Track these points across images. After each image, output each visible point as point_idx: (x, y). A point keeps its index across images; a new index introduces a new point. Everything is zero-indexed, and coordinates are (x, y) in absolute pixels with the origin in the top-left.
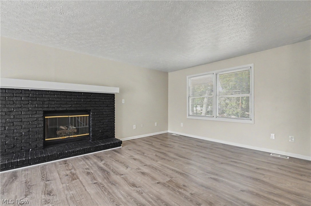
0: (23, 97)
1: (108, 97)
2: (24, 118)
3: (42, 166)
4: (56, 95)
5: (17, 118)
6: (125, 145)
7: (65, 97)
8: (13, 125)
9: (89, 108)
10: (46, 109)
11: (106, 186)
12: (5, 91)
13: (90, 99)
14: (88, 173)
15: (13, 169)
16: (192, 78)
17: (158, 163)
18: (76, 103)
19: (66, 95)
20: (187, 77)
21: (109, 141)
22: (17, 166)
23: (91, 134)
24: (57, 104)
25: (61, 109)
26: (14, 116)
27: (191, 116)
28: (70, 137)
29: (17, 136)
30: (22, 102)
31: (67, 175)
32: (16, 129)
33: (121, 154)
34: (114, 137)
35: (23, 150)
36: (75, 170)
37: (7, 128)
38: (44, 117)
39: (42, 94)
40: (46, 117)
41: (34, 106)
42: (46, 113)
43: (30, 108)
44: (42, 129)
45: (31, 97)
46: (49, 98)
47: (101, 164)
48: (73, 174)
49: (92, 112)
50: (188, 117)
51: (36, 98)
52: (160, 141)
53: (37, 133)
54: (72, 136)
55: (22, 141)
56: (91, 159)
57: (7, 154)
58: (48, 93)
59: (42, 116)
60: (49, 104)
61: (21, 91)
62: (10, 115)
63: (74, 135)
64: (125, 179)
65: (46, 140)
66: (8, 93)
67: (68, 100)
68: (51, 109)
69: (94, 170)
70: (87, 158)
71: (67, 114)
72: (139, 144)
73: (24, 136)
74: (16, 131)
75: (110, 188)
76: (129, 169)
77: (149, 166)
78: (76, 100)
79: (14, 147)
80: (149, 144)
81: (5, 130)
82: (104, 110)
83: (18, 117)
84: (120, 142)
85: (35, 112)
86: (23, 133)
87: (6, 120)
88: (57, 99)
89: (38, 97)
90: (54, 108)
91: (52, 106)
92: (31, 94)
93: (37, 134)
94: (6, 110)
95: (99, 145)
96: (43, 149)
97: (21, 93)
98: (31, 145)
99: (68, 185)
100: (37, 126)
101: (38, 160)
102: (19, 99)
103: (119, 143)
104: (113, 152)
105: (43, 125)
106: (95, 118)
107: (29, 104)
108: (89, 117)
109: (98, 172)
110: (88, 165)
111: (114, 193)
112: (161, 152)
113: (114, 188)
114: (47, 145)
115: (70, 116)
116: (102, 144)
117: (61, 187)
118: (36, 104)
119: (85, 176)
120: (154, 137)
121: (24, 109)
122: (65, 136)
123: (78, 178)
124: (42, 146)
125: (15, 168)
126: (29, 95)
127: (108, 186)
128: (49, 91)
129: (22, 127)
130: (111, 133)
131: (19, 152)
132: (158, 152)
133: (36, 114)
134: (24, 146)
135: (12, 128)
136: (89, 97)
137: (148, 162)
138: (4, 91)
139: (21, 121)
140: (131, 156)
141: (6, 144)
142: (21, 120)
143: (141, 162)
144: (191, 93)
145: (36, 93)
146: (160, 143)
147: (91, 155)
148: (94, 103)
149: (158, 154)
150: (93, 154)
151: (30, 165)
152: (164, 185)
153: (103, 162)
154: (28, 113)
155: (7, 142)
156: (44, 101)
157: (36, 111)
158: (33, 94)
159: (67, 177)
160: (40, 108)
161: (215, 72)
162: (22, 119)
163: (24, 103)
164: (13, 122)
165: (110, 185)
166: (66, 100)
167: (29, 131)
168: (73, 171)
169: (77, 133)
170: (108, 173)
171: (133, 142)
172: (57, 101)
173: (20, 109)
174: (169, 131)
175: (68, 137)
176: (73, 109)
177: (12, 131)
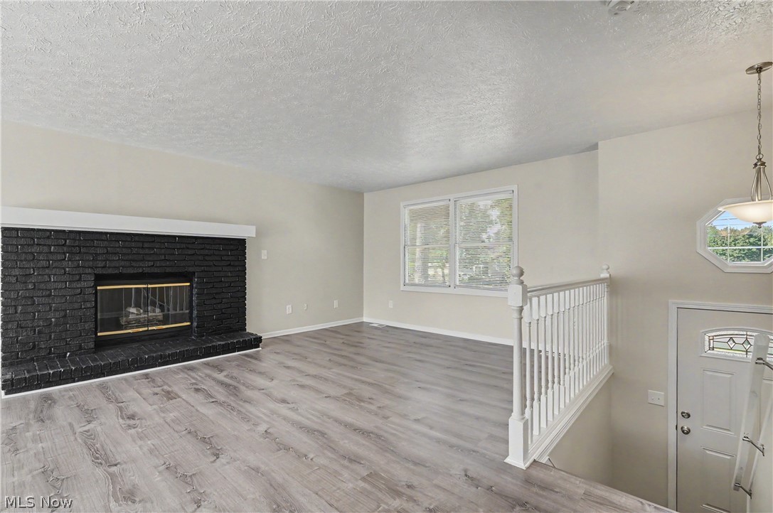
0: (54, 245)
1: (232, 247)
2: (55, 289)
3: (97, 383)
4: (122, 241)
5: (39, 289)
6: (266, 345)
7: (141, 245)
8: (33, 304)
9: (191, 269)
10: (99, 271)
11: (233, 404)
12: (16, 232)
13: (192, 249)
14: (197, 390)
15: (40, 388)
16: (412, 208)
17: (333, 372)
18: (163, 257)
19: (143, 242)
20: (402, 204)
21: (234, 337)
22: (47, 382)
23: (195, 324)
24: (123, 260)
25: (131, 271)
26: (34, 285)
27: (408, 285)
28: (150, 328)
29: (39, 326)
30: (51, 257)
31: (157, 394)
32: (39, 311)
33: (260, 360)
34: (245, 330)
35: (54, 354)
36: (170, 386)
37: (20, 308)
38: (95, 287)
39: (92, 240)
40: (98, 288)
41: (75, 263)
42: (100, 279)
43: (67, 269)
44: (93, 311)
45: (69, 246)
46: (106, 247)
47: (221, 376)
48: (168, 392)
49: (198, 278)
50: (402, 288)
51: (79, 247)
52: (344, 337)
53: (81, 319)
54: (154, 328)
55: (51, 336)
56: (198, 369)
57: (21, 363)
58: (104, 237)
59: (92, 284)
60: (106, 260)
61: (48, 233)
62: (26, 283)
63: (157, 325)
64: (269, 395)
65: (99, 334)
66: (21, 237)
67: (147, 251)
68: (110, 271)
69: (207, 385)
70: (191, 369)
71: (144, 281)
72: (299, 343)
73: (56, 325)
74: (38, 315)
75: (242, 406)
76: (275, 382)
77: (315, 376)
78: (163, 251)
79: (34, 347)
80: (319, 343)
81: (16, 312)
82: (222, 274)
83: (42, 286)
84: (257, 338)
85: (78, 277)
86: (53, 320)
87: (18, 293)
88: (125, 251)
89: (83, 247)
90: (118, 268)
91: (113, 264)
92: (69, 239)
93: (81, 322)
94: (17, 272)
95: (214, 344)
96: (94, 353)
97: (48, 237)
98: (69, 344)
99: (162, 406)
100: (81, 305)
101: (90, 371)
102: (46, 249)
103: (256, 342)
104: (244, 357)
105: (93, 304)
106: (204, 289)
107: (64, 259)
108: (191, 286)
109: (217, 388)
110: (193, 378)
111: (250, 412)
112: (339, 356)
113: (247, 406)
114: (101, 344)
115: (149, 286)
116: (219, 343)
117: (149, 408)
118: (79, 261)
119: (193, 394)
120: (332, 331)
121: (54, 270)
122: (137, 327)
123: (179, 397)
124: (93, 346)
125: (44, 388)
126: (66, 242)
127: (238, 404)
128: (106, 233)
129: (51, 308)
130: (238, 322)
131: (44, 358)
132: (335, 355)
133: (80, 280)
134: (55, 347)
135: (30, 309)
136: (190, 246)
137: (313, 370)
138: (14, 234)
139: (50, 295)
140: (280, 363)
141: (17, 343)
142: (48, 293)
143: (300, 371)
144: (408, 239)
145: (80, 237)
146: (342, 341)
147: (198, 364)
148: (200, 258)
149: (334, 358)
150: (202, 362)
151: (74, 382)
152: (336, 398)
153: (225, 373)
154: (63, 278)
155: (20, 338)
156: (95, 254)
157: (80, 275)
158: (74, 240)
159: (156, 397)
160: (89, 267)
161: (452, 197)
162: (50, 290)
163: (54, 258)
164: (32, 297)
165: (241, 403)
166: (141, 251)
167: (65, 316)
168: (165, 387)
169: (165, 321)
170: (235, 388)
171: (286, 340)
172: (124, 254)
173: (47, 271)
174: (365, 319)
175: (146, 329)
176: (156, 270)
177: (30, 317)
